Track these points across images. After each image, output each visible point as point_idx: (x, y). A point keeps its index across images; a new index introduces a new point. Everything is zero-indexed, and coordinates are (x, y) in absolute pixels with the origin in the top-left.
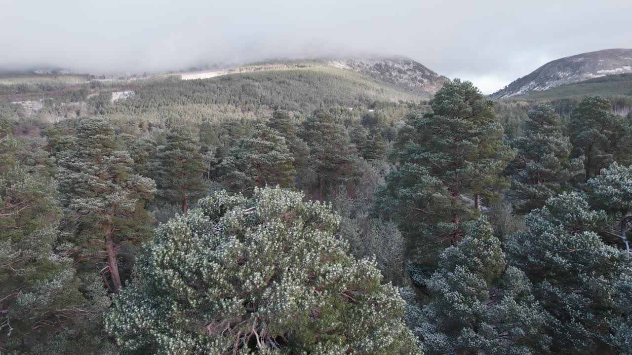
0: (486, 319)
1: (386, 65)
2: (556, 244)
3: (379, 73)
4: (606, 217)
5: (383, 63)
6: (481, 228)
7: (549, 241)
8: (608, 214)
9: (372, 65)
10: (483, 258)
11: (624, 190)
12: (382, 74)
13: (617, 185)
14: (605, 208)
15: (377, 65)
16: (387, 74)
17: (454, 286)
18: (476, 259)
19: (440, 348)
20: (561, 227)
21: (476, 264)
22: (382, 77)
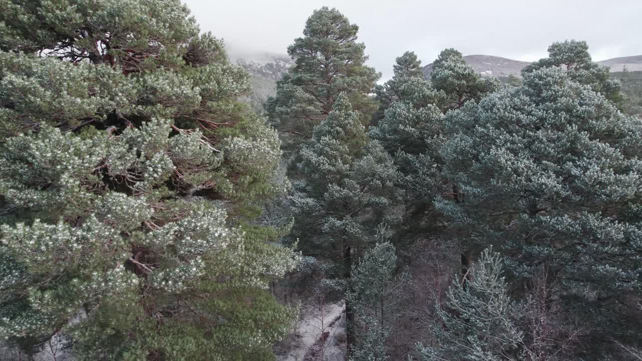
0: (348, 176)
1: (277, 65)
2: (406, 118)
3: (271, 72)
4: (445, 95)
5: (274, 63)
6: (341, 102)
7: (401, 116)
8: (446, 94)
9: (263, 64)
10: (344, 127)
11: (457, 72)
12: (274, 73)
13: (452, 69)
14: (445, 89)
15: (268, 64)
16: (279, 73)
17: (320, 153)
18: (338, 128)
19: (309, 208)
20: (411, 105)
21: (338, 133)
22: (274, 76)
